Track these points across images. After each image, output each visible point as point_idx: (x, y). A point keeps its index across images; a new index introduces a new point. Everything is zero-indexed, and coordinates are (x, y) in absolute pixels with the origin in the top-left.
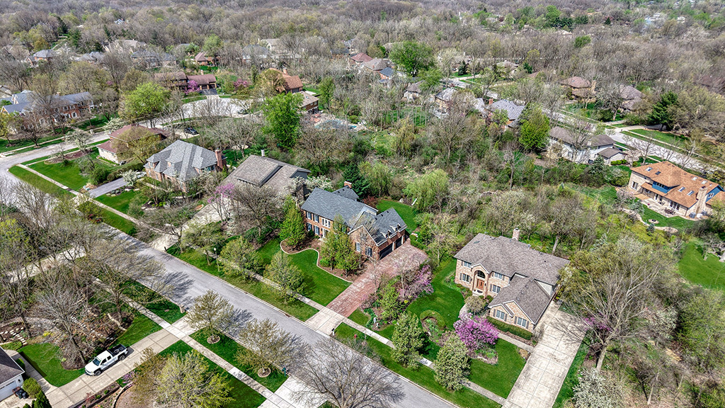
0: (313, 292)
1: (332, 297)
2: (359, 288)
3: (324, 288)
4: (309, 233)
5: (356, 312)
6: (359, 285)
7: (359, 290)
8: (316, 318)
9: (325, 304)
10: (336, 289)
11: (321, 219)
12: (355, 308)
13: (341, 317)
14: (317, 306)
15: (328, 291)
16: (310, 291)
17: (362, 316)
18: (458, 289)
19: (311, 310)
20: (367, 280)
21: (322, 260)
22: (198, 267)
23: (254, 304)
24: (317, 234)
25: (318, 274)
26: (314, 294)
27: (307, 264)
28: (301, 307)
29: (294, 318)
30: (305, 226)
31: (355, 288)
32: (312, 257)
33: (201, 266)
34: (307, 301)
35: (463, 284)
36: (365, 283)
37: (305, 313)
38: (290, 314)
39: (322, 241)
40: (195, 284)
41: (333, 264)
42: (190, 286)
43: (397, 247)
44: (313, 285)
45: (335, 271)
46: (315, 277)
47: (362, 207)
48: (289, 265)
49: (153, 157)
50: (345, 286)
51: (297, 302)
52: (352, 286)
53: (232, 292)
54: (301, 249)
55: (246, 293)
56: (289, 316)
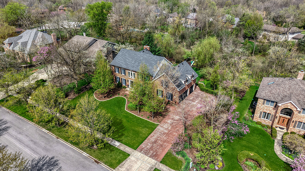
0: (123, 135)
1: (141, 139)
2: (166, 129)
3: (133, 130)
4: (118, 84)
5: (168, 155)
6: (166, 126)
7: (166, 131)
8: (126, 164)
9: (135, 147)
10: (144, 131)
11: (127, 71)
12: (166, 151)
13: (153, 161)
14: (128, 149)
15: (137, 133)
16: (120, 134)
17: (175, 159)
18: (259, 127)
19: (121, 155)
20: (172, 121)
21: (130, 105)
22: (20, 115)
23: (64, 150)
24: (124, 85)
25: (127, 117)
26: (123, 138)
27: (117, 109)
28: (111, 151)
29: (103, 165)
30: (114, 79)
31: (162, 129)
32: (120, 103)
33: (22, 113)
34: (117, 144)
35: (263, 123)
36: (171, 124)
37: (115, 159)
38: (100, 159)
39: (129, 90)
40: (10, 131)
41: (140, 108)
42: (5, 132)
43: (191, 92)
44: (122, 127)
45: (142, 113)
46: (124, 120)
47: (161, 60)
48: (96, 110)
49: (7, 40)
50: (153, 128)
51: (107, 146)
52: (159, 127)
53: (44, 137)
54: (111, 97)
55: (58, 138)
56: (98, 163)
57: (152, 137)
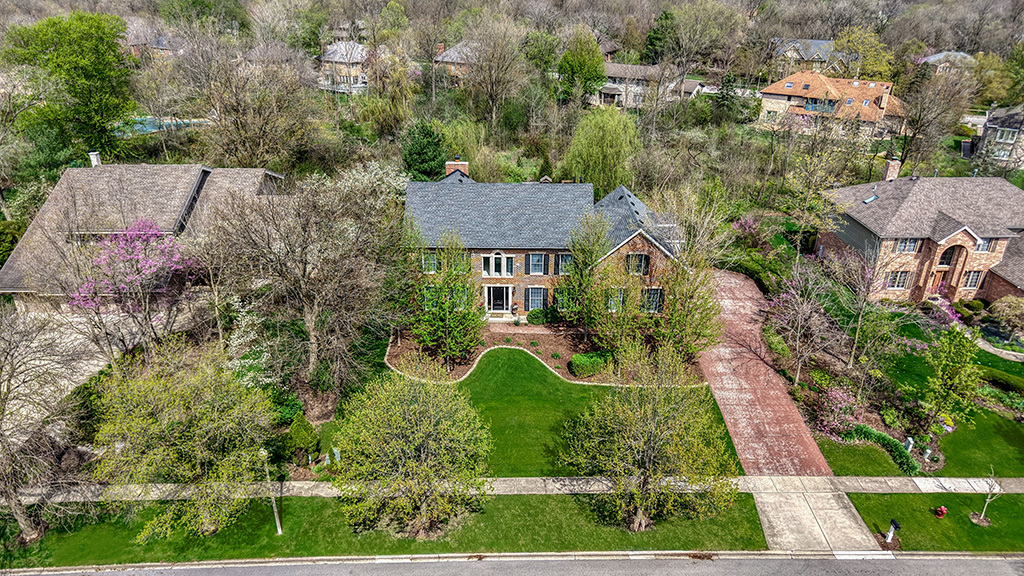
2: (740, 391)
5: (829, 449)
6: (729, 383)
7: (748, 396)
8: (776, 519)
11: (477, 258)
13: (819, 481)
17: (854, 452)
20: (727, 365)
31: (731, 395)
36: (735, 375)
47: (587, 193)
52: (718, 393)
55: (480, 558)
56: (709, 557)
57: (735, 425)
